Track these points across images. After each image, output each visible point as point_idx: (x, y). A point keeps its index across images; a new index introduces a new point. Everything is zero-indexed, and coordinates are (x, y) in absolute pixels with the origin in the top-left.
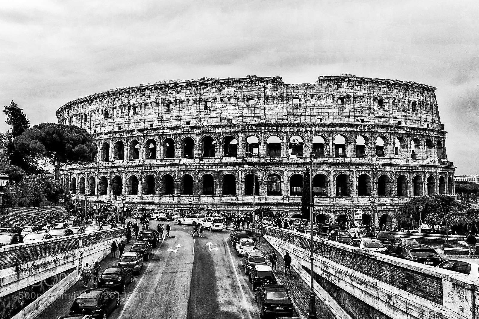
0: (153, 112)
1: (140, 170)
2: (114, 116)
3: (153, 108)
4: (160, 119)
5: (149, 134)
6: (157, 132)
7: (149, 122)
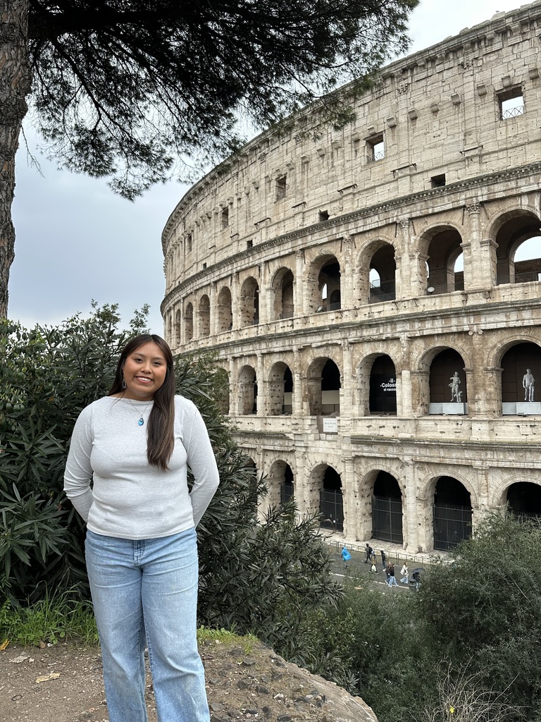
0: (442, 137)
1: (403, 331)
2: (305, 186)
3: (440, 123)
4: (472, 153)
5: (430, 211)
6: (463, 197)
7: (427, 171)
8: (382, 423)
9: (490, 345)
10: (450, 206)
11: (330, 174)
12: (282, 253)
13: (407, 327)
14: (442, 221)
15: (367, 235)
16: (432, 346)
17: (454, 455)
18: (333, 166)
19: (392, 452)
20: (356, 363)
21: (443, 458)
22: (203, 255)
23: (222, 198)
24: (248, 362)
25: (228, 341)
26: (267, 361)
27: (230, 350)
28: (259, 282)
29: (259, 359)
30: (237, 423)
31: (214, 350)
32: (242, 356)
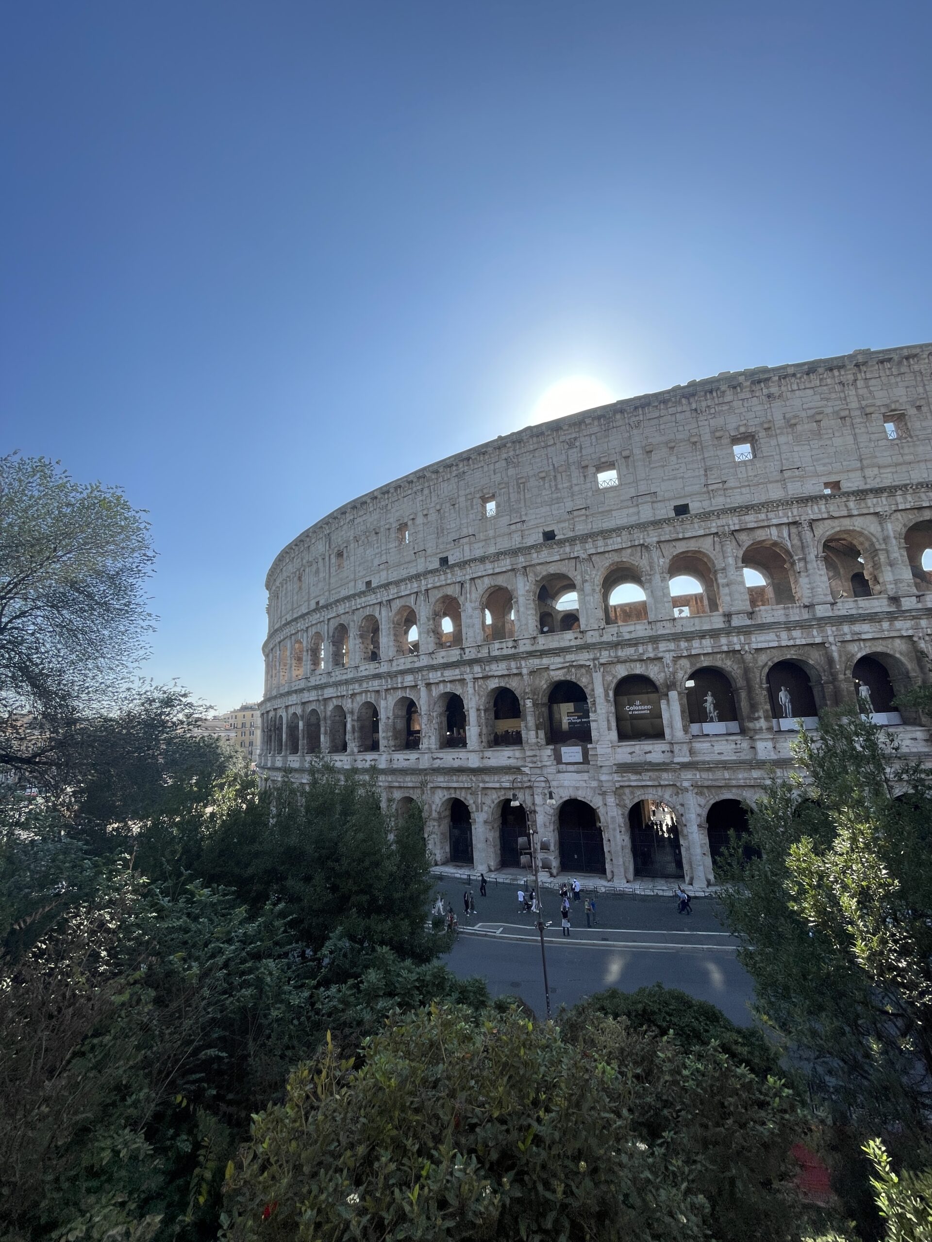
1: (667, 651)
3: (678, 458)
4: (716, 486)
5: (681, 536)
6: (714, 524)
7: (669, 500)
8: (648, 748)
9: (760, 663)
10: (701, 532)
11: (555, 496)
12: (497, 570)
13: (672, 646)
14: (692, 546)
15: (607, 555)
16: (698, 666)
17: (740, 776)
18: (557, 489)
19: (667, 778)
20: (609, 685)
21: (729, 779)
22: (365, 572)
23: (398, 514)
24: (449, 688)
25: (417, 665)
26: (480, 686)
27: (422, 675)
28: (461, 600)
29: (470, 685)
30: (434, 759)
31: (396, 676)
32: (441, 681)
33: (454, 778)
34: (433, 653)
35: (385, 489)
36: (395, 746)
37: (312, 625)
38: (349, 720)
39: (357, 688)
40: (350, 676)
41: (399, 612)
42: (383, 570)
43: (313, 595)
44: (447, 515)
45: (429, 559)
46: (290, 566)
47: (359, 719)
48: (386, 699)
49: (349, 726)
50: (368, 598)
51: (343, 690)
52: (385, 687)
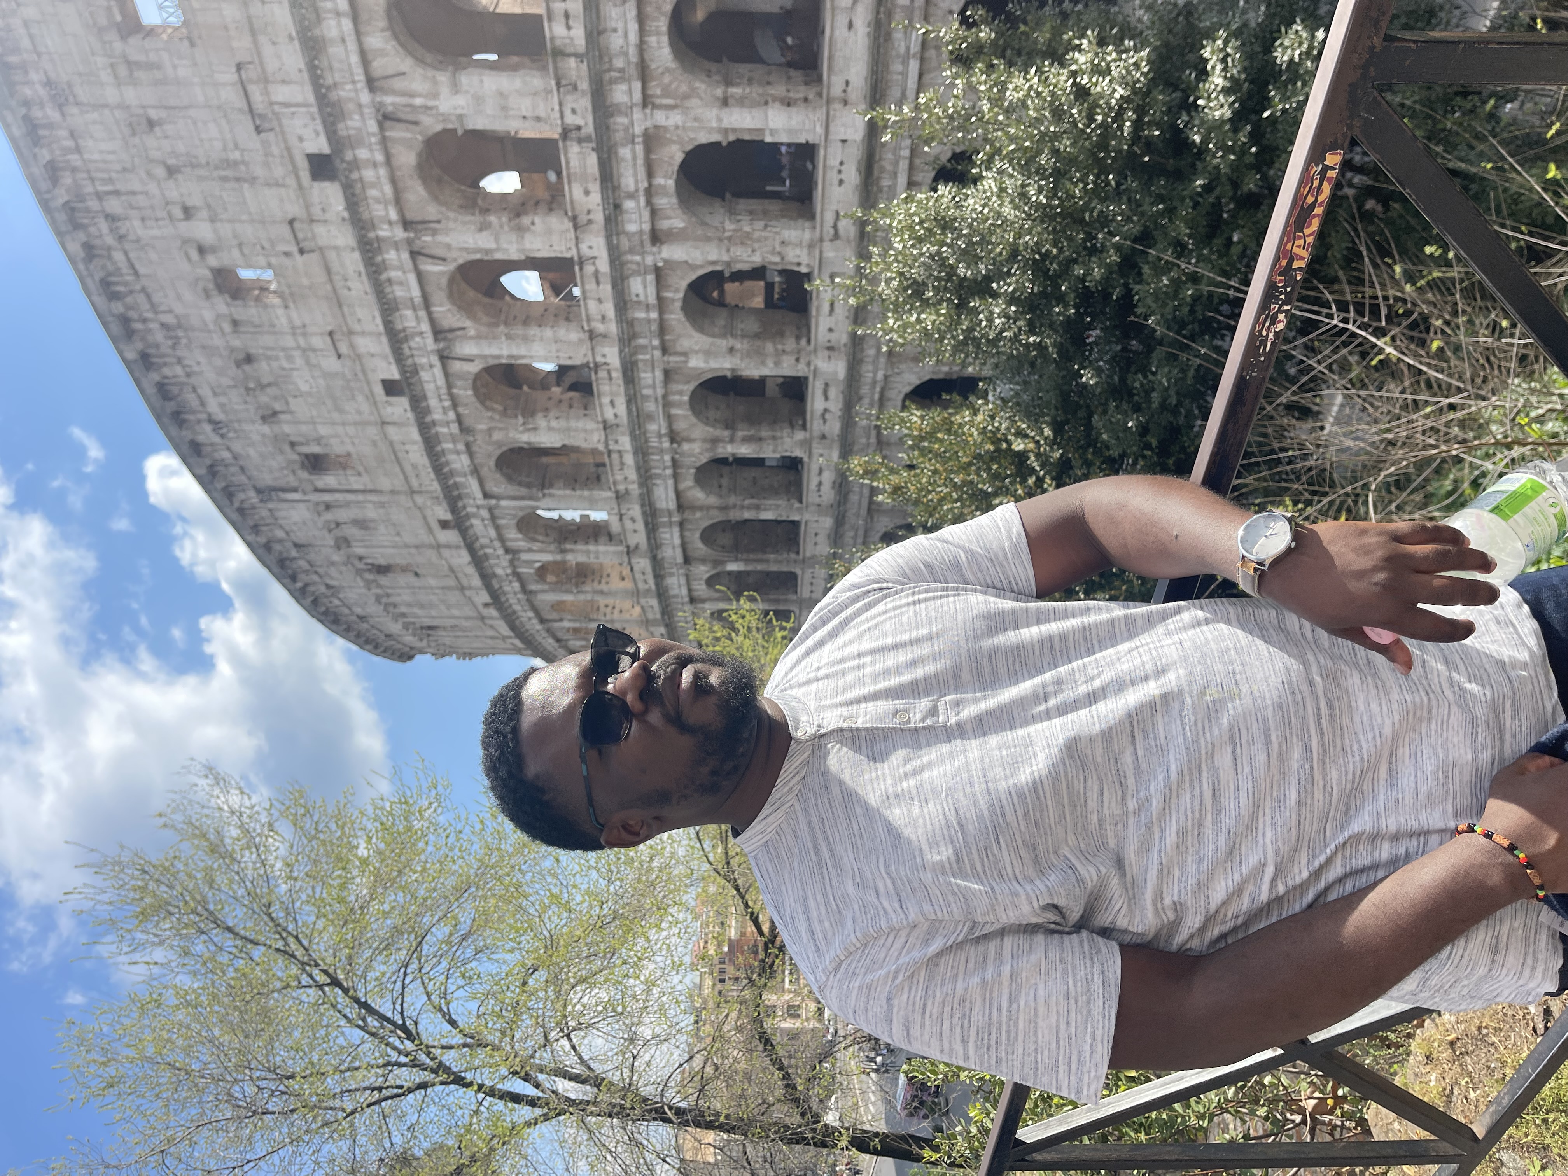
22: (360, 398)
23: (188, 296)
24: (667, 181)
25: (604, 265)
26: (666, 94)
27: (631, 251)
28: (432, 125)
29: (660, 118)
30: (836, 236)
31: (631, 323)
32: (649, 202)
33: (885, 183)
34: (574, 219)
35: (116, 328)
36: (798, 338)
37: (501, 539)
38: (729, 450)
39: (656, 427)
40: (625, 442)
41: (465, 307)
42: (352, 346)
43: (426, 538)
44: (181, 148)
45: (316, 211)
46: (351, 595)
47: (729, 425)
48: (685, 354)
49: (745, 450)
50: (429, 388)
51: (661, 463)
52: (657, 353)
